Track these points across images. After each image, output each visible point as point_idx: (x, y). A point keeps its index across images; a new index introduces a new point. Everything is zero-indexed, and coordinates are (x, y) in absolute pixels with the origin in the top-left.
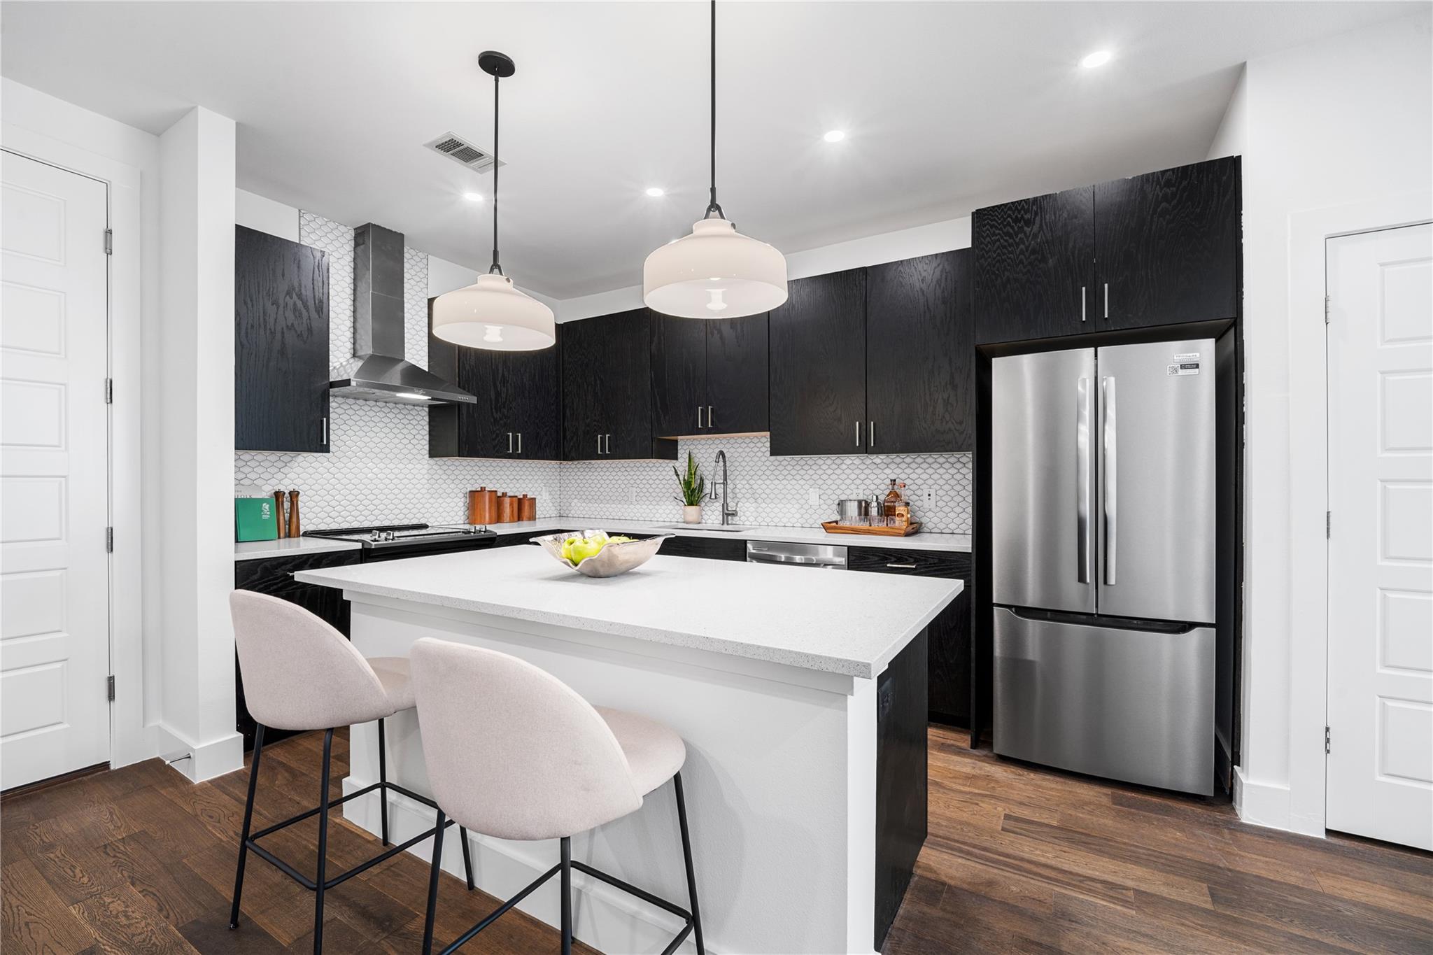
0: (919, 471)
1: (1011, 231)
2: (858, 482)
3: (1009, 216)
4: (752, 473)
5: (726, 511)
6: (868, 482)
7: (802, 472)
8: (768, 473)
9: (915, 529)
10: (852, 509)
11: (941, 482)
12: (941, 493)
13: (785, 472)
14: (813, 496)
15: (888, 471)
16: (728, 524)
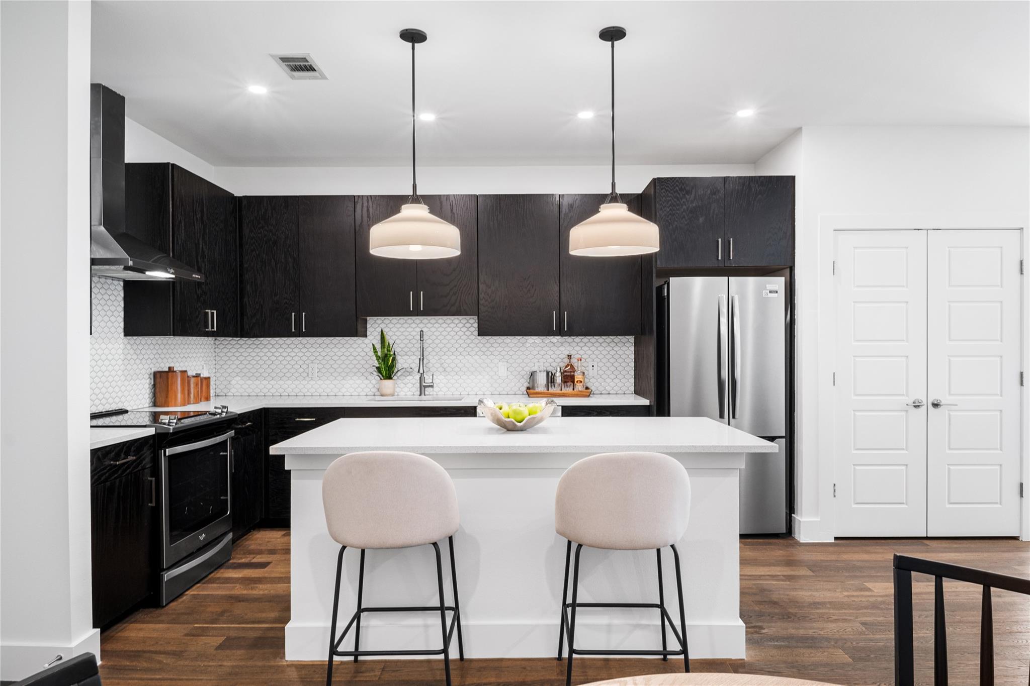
0: (586, 348)
1: (678, 195)
2: (538, 357)
3: (677, 186)
4: (445, 349)
5: (424, 384)
6: (547, 357)
7: (492, 349)
8: (461, 350)
9: (587, 392)
10: (541, 379)
11: (601, 356)
12: (601, 364)
14: (502, 370)
15: (562, 349)
16: (425, 395)
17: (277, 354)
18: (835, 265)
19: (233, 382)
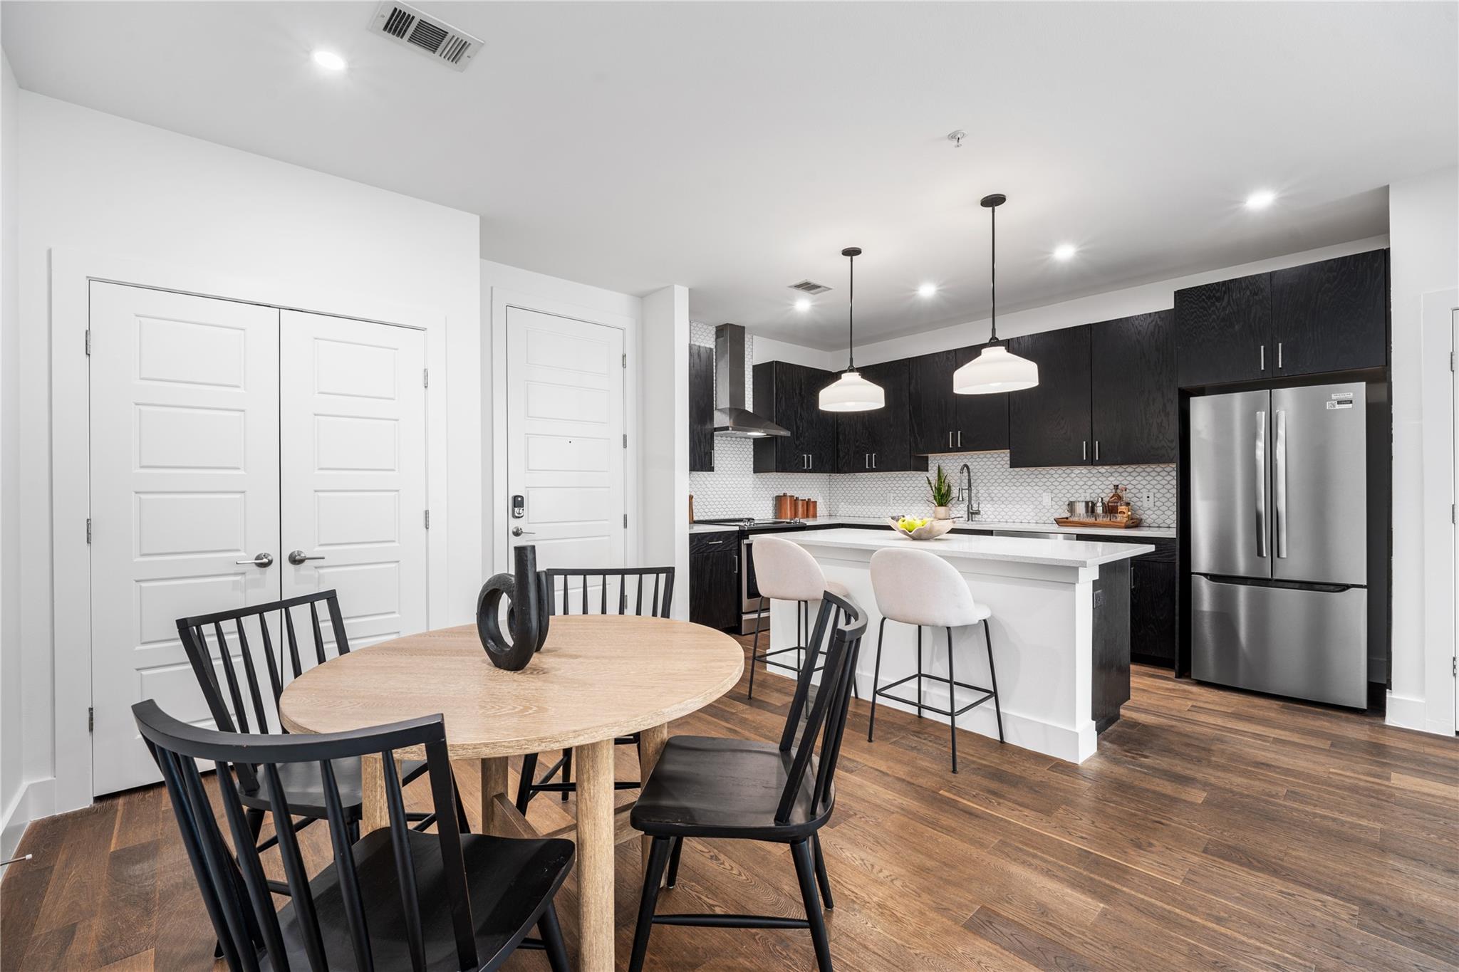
0: (1139, 478)
1: (1206, 306)
3: (1203, 294)
4: (992, 481)
5: (971, 511)
6: (1094, 487)
7: (1037, 480)
8: (1007, 481)
9: (1136, 523)
10: (1081, 509)
11: (1159, 487)
12: (1158, 495)
13: (1021, 480)
14: (1046, 499)
15: (1111, 479)
16: (972, 520)
17: (867, 486)
18: (1454, 357)
19: (840, 506)
